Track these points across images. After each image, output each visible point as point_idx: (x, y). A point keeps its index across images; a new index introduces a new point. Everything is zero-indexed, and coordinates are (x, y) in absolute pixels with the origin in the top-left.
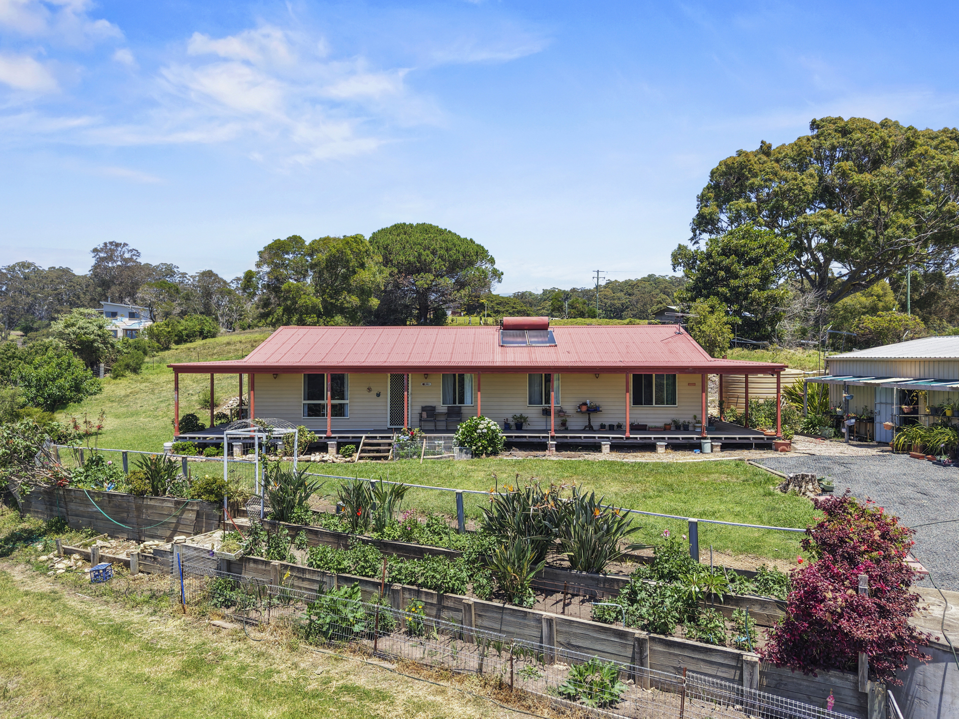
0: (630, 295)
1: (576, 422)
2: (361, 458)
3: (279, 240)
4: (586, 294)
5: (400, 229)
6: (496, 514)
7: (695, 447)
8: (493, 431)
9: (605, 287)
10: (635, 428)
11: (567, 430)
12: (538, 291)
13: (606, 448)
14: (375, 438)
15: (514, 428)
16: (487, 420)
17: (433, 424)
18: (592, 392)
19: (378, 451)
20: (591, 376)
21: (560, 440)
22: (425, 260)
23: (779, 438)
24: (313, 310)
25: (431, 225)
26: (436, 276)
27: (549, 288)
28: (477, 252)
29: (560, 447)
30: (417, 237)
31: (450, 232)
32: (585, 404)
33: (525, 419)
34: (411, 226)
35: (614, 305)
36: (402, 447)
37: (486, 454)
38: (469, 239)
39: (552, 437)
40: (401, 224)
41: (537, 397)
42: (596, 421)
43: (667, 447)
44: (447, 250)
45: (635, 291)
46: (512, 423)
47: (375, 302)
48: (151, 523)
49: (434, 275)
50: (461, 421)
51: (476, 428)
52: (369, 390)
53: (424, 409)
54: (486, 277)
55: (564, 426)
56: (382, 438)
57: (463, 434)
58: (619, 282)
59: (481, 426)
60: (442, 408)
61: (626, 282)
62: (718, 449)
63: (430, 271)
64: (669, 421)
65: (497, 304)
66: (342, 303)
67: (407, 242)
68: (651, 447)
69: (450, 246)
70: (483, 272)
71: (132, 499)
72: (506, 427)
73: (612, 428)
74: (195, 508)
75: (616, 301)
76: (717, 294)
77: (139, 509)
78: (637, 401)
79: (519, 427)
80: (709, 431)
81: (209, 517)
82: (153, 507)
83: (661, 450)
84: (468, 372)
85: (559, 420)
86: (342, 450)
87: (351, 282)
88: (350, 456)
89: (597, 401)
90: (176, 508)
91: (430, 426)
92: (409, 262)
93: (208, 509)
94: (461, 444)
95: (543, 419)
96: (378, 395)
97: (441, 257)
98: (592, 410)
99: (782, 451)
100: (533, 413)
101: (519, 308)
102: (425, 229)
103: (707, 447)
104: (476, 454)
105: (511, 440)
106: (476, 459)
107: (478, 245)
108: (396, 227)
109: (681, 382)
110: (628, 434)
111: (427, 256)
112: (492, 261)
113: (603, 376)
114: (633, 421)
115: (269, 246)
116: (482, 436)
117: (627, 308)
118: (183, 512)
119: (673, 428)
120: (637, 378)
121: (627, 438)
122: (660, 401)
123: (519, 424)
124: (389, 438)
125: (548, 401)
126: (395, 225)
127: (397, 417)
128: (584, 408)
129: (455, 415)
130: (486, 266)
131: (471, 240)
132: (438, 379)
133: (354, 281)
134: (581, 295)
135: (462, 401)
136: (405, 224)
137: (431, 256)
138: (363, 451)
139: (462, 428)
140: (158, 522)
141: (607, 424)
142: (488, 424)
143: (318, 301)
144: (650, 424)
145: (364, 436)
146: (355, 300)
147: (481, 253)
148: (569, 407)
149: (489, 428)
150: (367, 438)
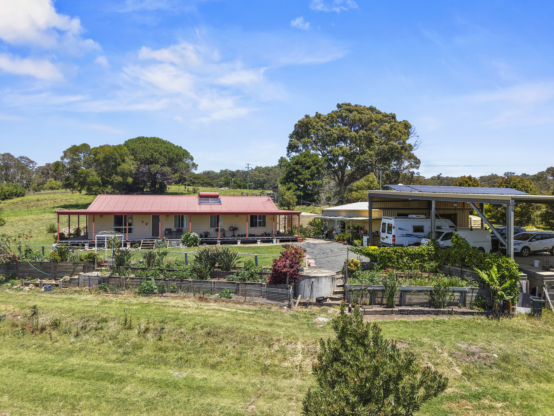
0: (268, 175)
1: (229, 234)
2: (142, 249)
3: (75, 145)
4: (245, 174)
5: (141, 140)
6: (198, 256)
7: (271, 241)
8: (196, 237)
9: (255, 170)
10: (250, 235)
11: (225, 237)
12: (217, 171)
13: (239, 243)
14: (147, 241)
15: (204, 237)
16: (193, 233)
17: (170, 236)
18: (234, 222)
19: (149, 246)
20: (235, 216)
21: (222, 240)
22: (155, 157)
23: (299, 238)
24: (97, 183)
25: (158, 138)
26: (162, 166)
27: (224, 169)
28: (184, 154)
29: (221, 243)
30: (151, 145)
31: (169, 142)
32: (232, 227)
33: (209, 233)
34: (147, 138)
35: (260, 180)
36: (159, 244)
37: (193, 246)
38: (179, 146)
39: (219, 239)
40: (141, 137)
41: (214, 225)
42: (236, 233)
43: (261, 242)
44: (167, 153)
45: (271, 173)
46: (203, 235)
47: (130, 180)
48: (61, 272)
49: (160, 165)
50: (182, 234)
51: (189, 236)
52: (143, 222)
53: (166, 230)
54: (188, 167)
55: (224, 235)
56: (150, 241)
57: (184, 238)
58: (262, 168)
59: (191, 235)
60: (174, 229)
61: (266, 168)
62: (279, 242)
63: (158, 163)
64: (263, 233)
65: (194, 178)
66: (113, 180)
67: (146, 147)
68: (255, 242)
69: (169, 150)
70: (187, 164)
71: (52, 263)
72: (201, 236)
73: (242, 236)
74: (82, 265)
75: (260, 178)
76: (293, 181)
77: (55, 267)
78: (252, 225)
79: (206, 236)
80: (276, 236)
81: (88, 267)
82: (62, 266)
83: (259, 243)
84: (185, 215)
85: (222, 233)
86: (134, 246)
87: (118, 169)
88: (137, 248)
89: (237, 226)
90: (73, 265)
91: (170, 237)
92: (147, 158)
93: (88, 265)
94: (183, 242)
95: (216, 233)
96: (147, 224)
97: (164, 156)
98: (234, 229)
99: (300, 242)
100: (212, 231)
101: (206, 181)
102: (156, 140)
103: (275, 241)
104: (189, 246)
105: (203, 241)
106: (189, 248)
107: (184, 150)
108: (139, 139)
109: (268, 219)
110: (247, 237)
111: (156, 155)
112: (192, 159)
113: (239, 216)
114: (250, 233)
115: (69, 149)
116: (192, 239)
117: (266, 182)
118: (76, 267)
119: (264, 235)
120: (252, 217)
121: (247, 239)
122: (260, 225)
123: (206, 235)
124: (153, 241)
125: (218, 226)
126: (138, 138)
127: (155, 233)
128: (232, 228)
129: (179, 232)
130: (188, 161)
131: (180, 147)
132: (173, 218)
133: (119, 169)
134: (242, 174)
135: (182, 226)
136: (144, 137)
137: (159, 156)
138: (142, 246)
139: (183, 237)
140: (65, 271)
141: (240, 234)
142: (193, 234)
143: (99, 179)
144: (256, 234)
145: (142, 240)
146: (120, 179)
147: (186, 154)
148: (226, 228)
149: (194, 236)
150: (143, 241)
